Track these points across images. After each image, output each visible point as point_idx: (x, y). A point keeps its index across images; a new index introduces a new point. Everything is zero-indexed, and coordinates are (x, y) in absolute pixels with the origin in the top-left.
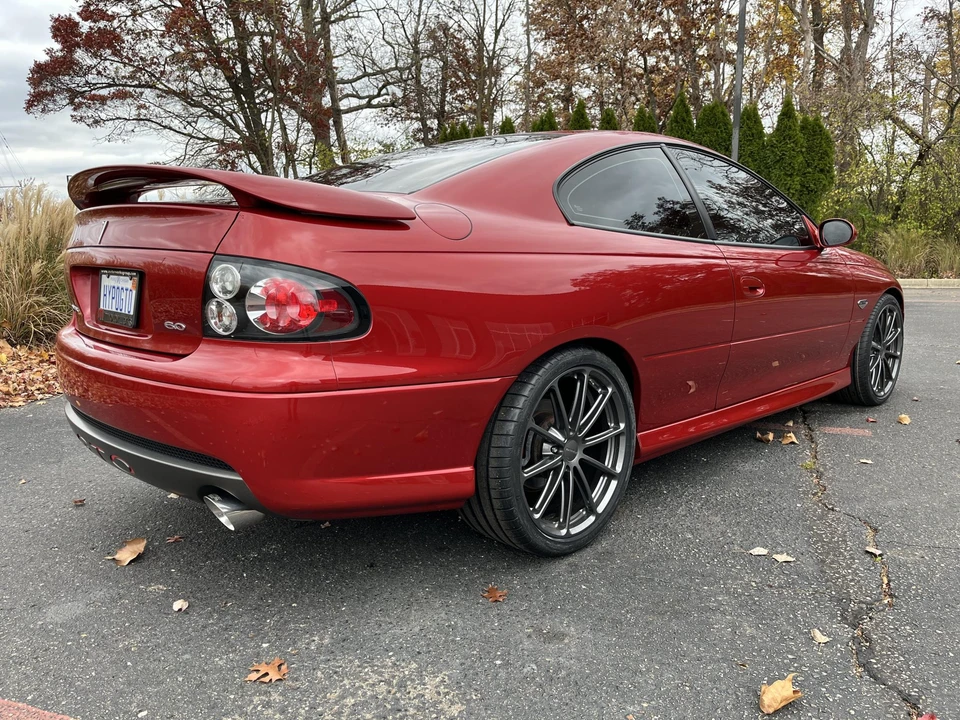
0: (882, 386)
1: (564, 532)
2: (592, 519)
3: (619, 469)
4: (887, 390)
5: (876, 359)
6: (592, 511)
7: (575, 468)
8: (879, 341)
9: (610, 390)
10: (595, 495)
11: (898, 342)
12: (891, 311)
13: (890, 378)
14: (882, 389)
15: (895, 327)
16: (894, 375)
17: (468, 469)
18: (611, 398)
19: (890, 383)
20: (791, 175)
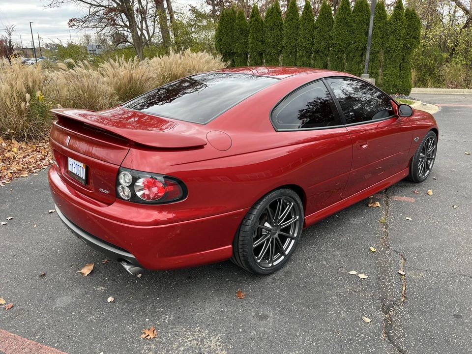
0: (424, 172)
1: (270, 265)
2: (283, 257)
3: (295, 235)
4: (426, 174)
5: (422, 161)
6: (283, 254)
7: (276, 238)
8: (424, 153)
9: (292, 204)
10: (284, 247)
11: (434, 152)
12: (431, 138)
13: (428, 168)
14: (424, 175)
15: (433, 145)
16: (430, 167)
17: (230, 246)
18: (293, 206)
19: (428, 171)
20: (399, 40)
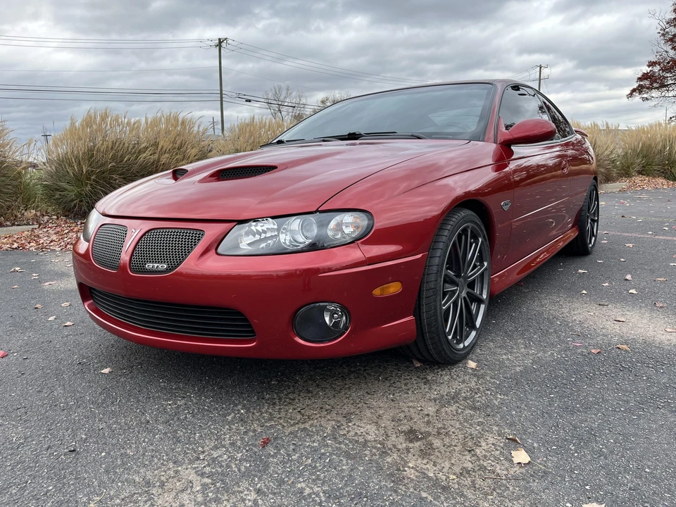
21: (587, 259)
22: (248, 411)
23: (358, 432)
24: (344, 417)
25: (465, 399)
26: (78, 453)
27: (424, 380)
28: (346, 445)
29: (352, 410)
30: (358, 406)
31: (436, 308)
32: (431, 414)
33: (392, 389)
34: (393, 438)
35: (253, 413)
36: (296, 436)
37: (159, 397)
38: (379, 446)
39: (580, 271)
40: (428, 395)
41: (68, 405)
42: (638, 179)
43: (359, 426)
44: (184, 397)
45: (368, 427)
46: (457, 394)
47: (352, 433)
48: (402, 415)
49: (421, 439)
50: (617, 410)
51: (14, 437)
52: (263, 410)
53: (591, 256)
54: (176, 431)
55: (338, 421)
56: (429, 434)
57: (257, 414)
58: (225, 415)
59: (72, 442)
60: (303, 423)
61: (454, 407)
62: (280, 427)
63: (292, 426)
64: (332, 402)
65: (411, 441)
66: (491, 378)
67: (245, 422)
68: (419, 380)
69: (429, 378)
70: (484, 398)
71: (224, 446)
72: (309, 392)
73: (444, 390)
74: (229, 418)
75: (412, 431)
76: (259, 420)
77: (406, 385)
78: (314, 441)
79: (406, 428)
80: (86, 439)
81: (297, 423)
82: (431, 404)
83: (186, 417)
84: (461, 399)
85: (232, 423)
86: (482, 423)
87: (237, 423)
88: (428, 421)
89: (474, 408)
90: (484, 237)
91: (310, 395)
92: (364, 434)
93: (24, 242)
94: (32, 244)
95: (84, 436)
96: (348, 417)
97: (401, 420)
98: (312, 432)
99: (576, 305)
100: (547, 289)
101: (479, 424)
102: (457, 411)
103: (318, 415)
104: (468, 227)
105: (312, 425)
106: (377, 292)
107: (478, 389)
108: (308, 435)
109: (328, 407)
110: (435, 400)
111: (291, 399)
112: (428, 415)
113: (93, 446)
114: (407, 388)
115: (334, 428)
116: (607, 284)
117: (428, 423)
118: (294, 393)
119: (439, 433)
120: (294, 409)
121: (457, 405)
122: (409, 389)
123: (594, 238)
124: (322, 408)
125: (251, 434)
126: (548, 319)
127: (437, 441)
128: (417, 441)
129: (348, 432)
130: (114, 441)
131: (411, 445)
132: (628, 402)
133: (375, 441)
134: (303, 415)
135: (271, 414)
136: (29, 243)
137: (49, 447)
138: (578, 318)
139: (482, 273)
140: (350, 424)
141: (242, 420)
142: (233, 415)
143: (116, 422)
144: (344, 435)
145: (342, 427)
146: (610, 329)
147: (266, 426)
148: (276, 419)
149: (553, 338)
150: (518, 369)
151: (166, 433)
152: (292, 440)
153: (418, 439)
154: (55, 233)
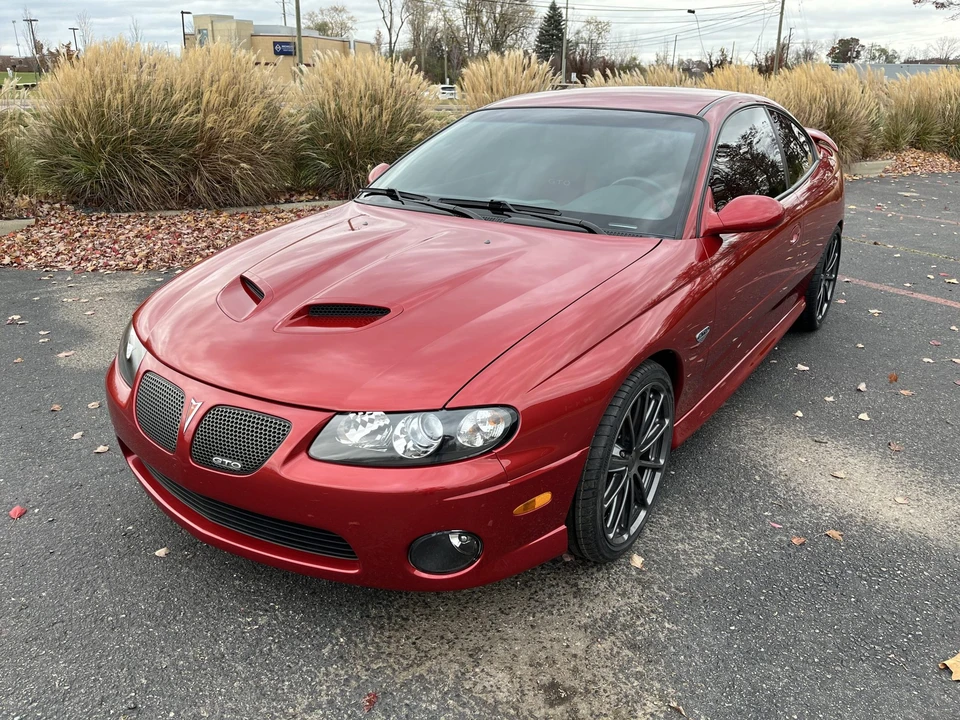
21: (813, 339)
22: (349, 640)
23: (486, 684)
24: (471, 656)
25: (625, 627)
26: (140, 712)
27: (574, 589)
28: (472, 709)
29: (481, 643)
30: (489, 634)
31: (595, 512)
32: (580, 653)
33: (533, 602)
34: (529, 698)
35: (356, 645)
36: (410, 691)
37: (234, 608)
38: (512, 712)
39: (801, 367)
40: (578, 618)
41: (118, 620)
42: (909, 155)
43: (488, 674)
44: (266, 611)
45: (500, 675)
46: (615, 617)
47: (479, 687)
48: (543, 655)
49: (563, 699)
50: (810, 661)
51: (55, 679)
52: (369, 639)
53: (819, 333)
54: (258, 676)
55: (463, 664)
56: (573, 692)
57: (361, 646)
58: (320, 647)
59: (131, 692)
60: (418, 666)
61: (607, 644)
62: (389, 672)
63: (404, 670)
64: (454, 626)
65: (552, 705)
66: (660, 588)
67: (346, 661)
68: (568, 587)
69: (581, 584)
70: (647, 627)
71: (320, 707)
72: (427, 605)
73: (598, 609)
74: (326, 651)
75: (553, 686)
76: (362, 657)
77: (550, 596)
78: (432, 702)
79: (545, 679)
80: (148, 686)
81: (411, 666)
82: (581, 634)
83: (270, 649)
84: (619, 627)
85: (328, 662)
86: (642, 675)
87: (336, 664)
88: (574, 666)
89: (634, 647)
90: (668, 390)
91: (427, 612)
92: (494, 689)
93: (18, 253)
94: (30, 258)
95: (144, 681)
96: (474, 654)
97: (540, 665)
98: (430, 683)
99: (785, 439)
100: (751, 403)
101: (639, 676)
102: (612, 650)
103: (438, 651)
104: (647, 389)
105: (429, 671)
106: (519, 510)
107: (641, 609)
108: (425, 689)
109: (450, 636)
110: (586, 627)
111: (404, 619)
112: (575, 656)
113: (158, 701)
114: (551, 603)
115: (457, 676)
116: (831, 399)
117: (575, 671)
118: (407, 607)
119: (587, 691)
120: (408, 638)
121: (612, 638)
122: (553, 606)
123: (826, 305)
124: (442, 638)
125: (354, 683)
126: (745, 469)
127: (584, 705)
128: (560, 704)
129: (475, 684)
130: (183, 692)
131: (551, 711)
132: (824, 645)
133: (508, 703)
134: (418, 649)
135: (378, 647)
136: (26, 255)
137: (103, 699)
138: (784, 468)
139: (662, 436)
140: (477, 670)
141: (342, 657)
142: (330, 646)
143: (183, 656)
144: (470, 690)
145: (468, 675)
146: (823, 492)
147: (373, 670)
148: (384, 656)
149: (746, 511)
150: (696, 571)
151: (246, 680)
152: (405, 698)
153: (561, 701)
154: (62, 238)
